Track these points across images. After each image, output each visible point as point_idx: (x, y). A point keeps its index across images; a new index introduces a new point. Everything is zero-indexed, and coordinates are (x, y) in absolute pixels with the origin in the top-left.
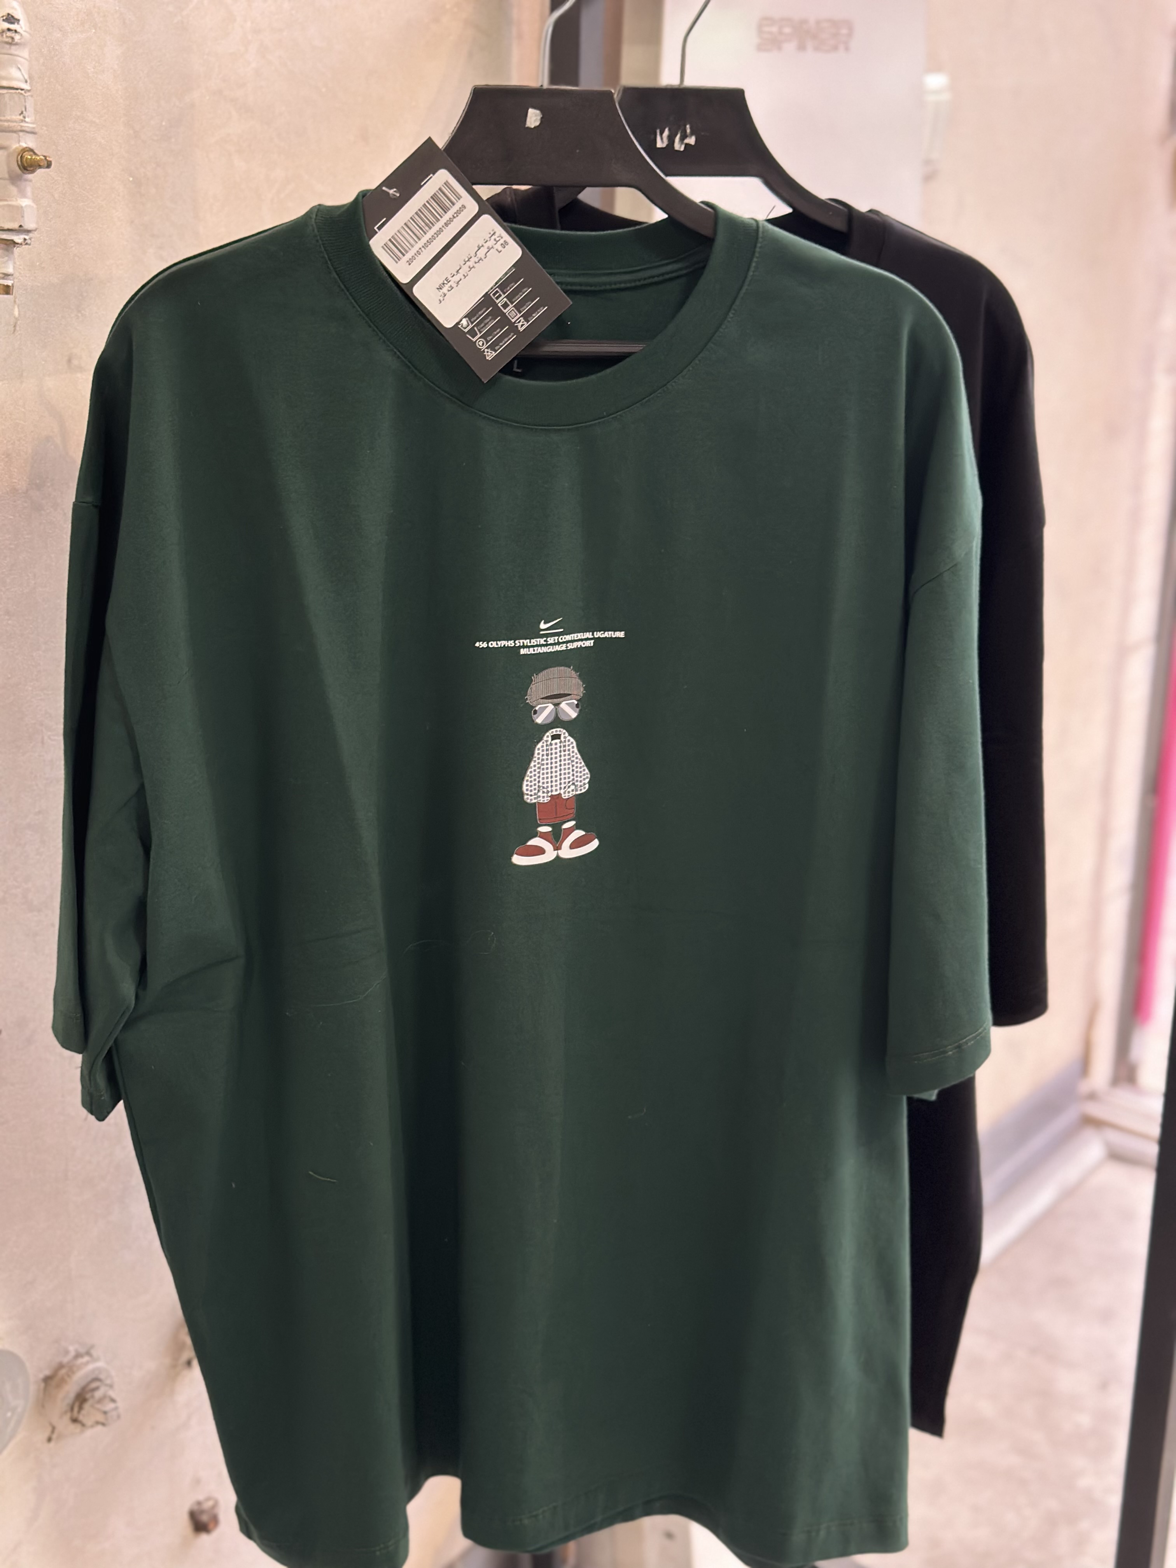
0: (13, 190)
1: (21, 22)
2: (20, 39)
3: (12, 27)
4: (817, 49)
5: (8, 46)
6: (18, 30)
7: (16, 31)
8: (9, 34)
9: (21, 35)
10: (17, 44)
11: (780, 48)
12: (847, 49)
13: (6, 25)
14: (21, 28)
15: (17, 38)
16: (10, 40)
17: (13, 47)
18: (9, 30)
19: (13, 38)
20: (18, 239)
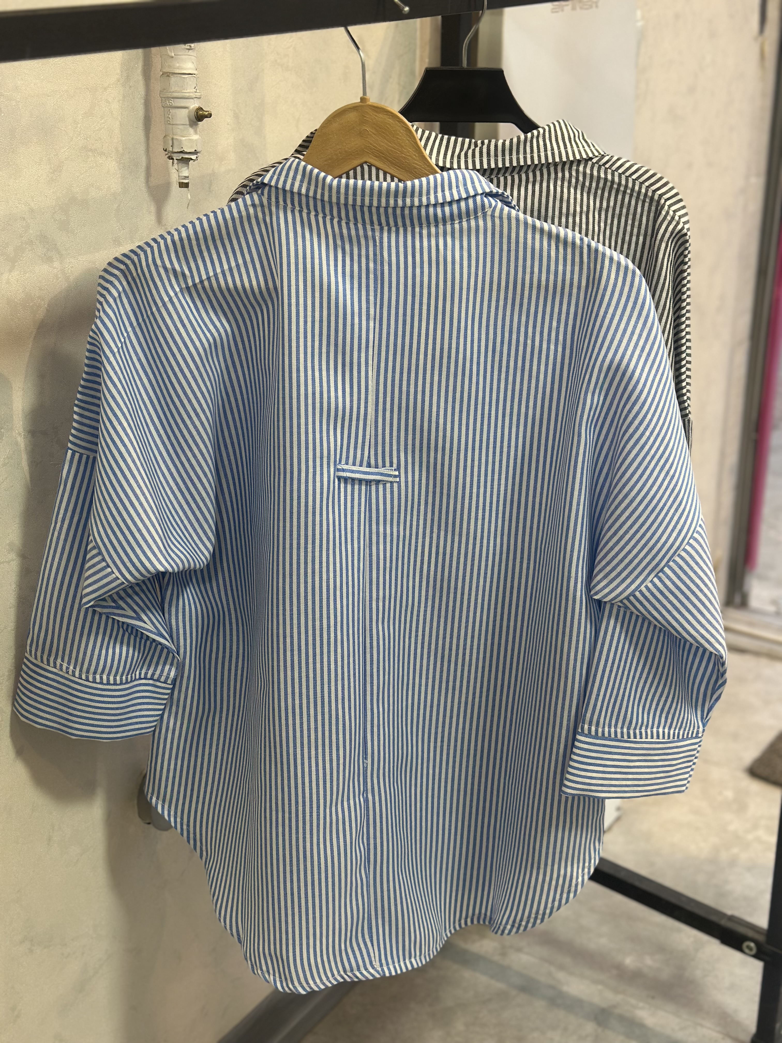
0: (191, 130)
2: (194, 47)
5: (187, 51)
10: (192, 49)
11: (563, 10)
12: (597, 7)
16: (189, 47)
17: (190, 51)
20: (194, 157)
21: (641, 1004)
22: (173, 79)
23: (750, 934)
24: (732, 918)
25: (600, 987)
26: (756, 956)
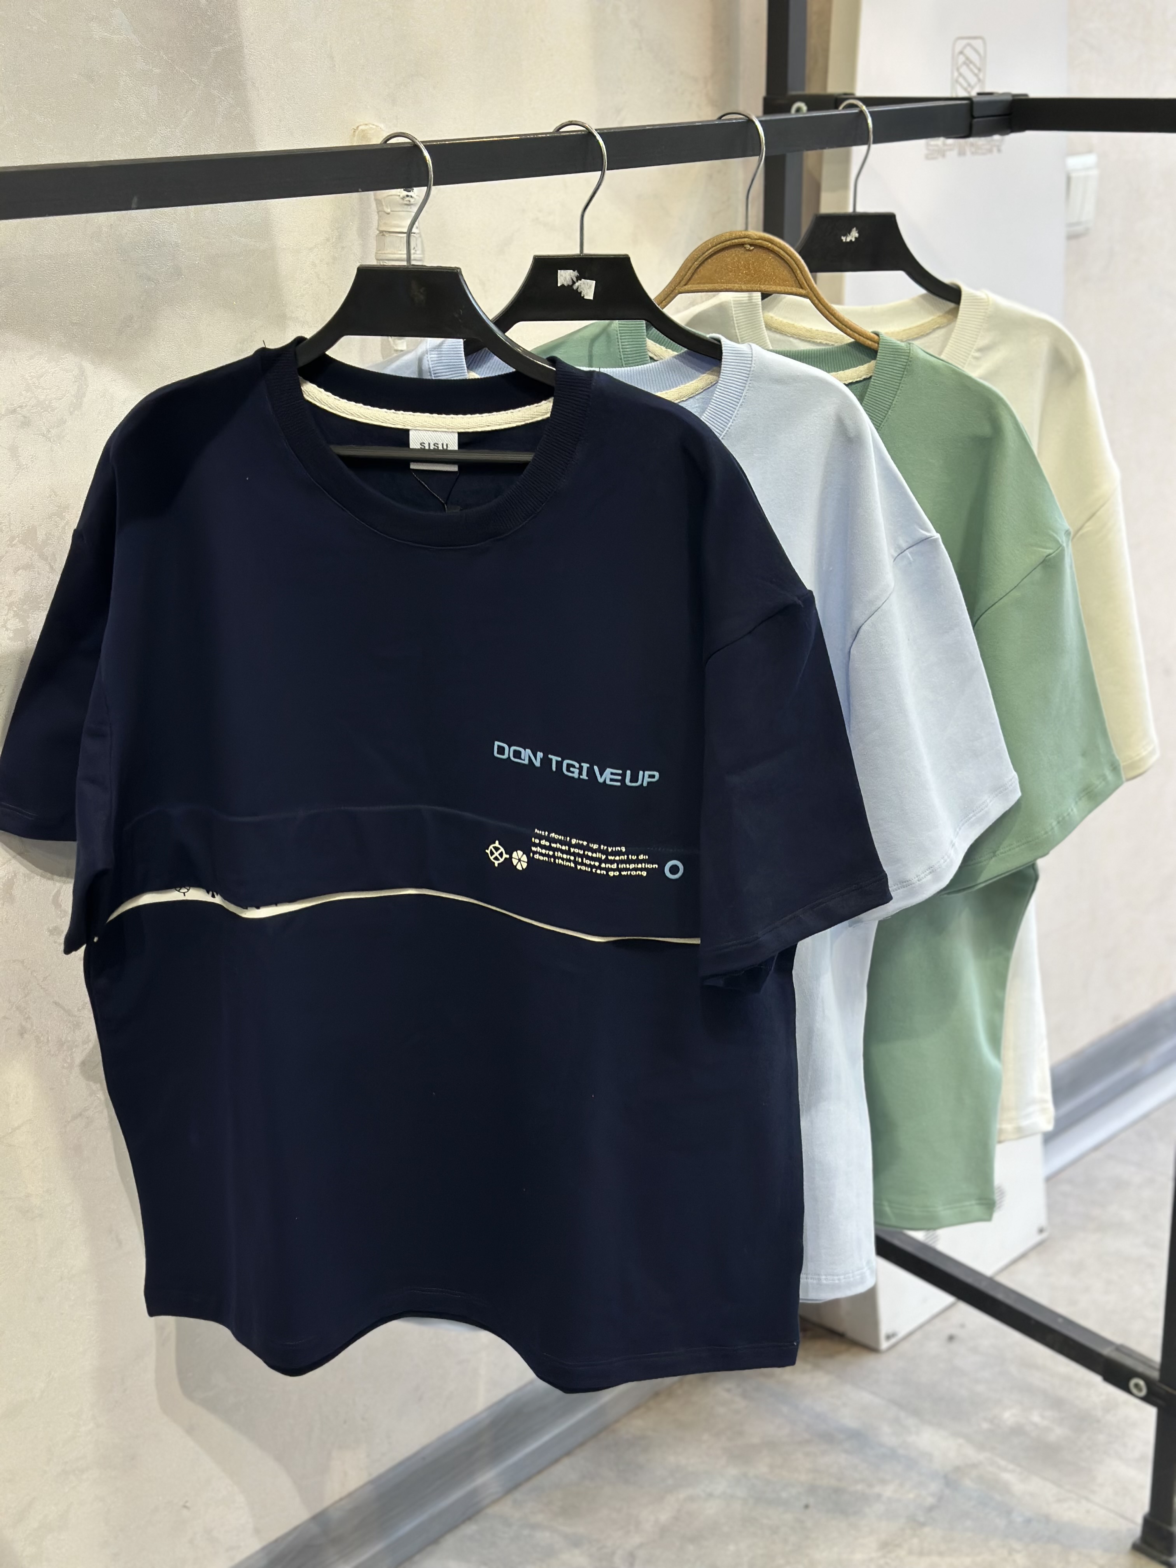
4: (973, 153)
6: (413, 196)
7: (411, 197)
8: (408, 199)
9: (415, 199)
10: (412, 204)
11: (944, 156)
12: (999, 151)
14: (415, 194)
15: (412, 200)
16: (408, 203)
17: (409, 207)
18: (408, 196)
21: (1011, 1467)
22: (389, 239)
23: (1141, 1368)
24: (1120, 1348)
25: (961, 1441)
26: (1146, 1399)
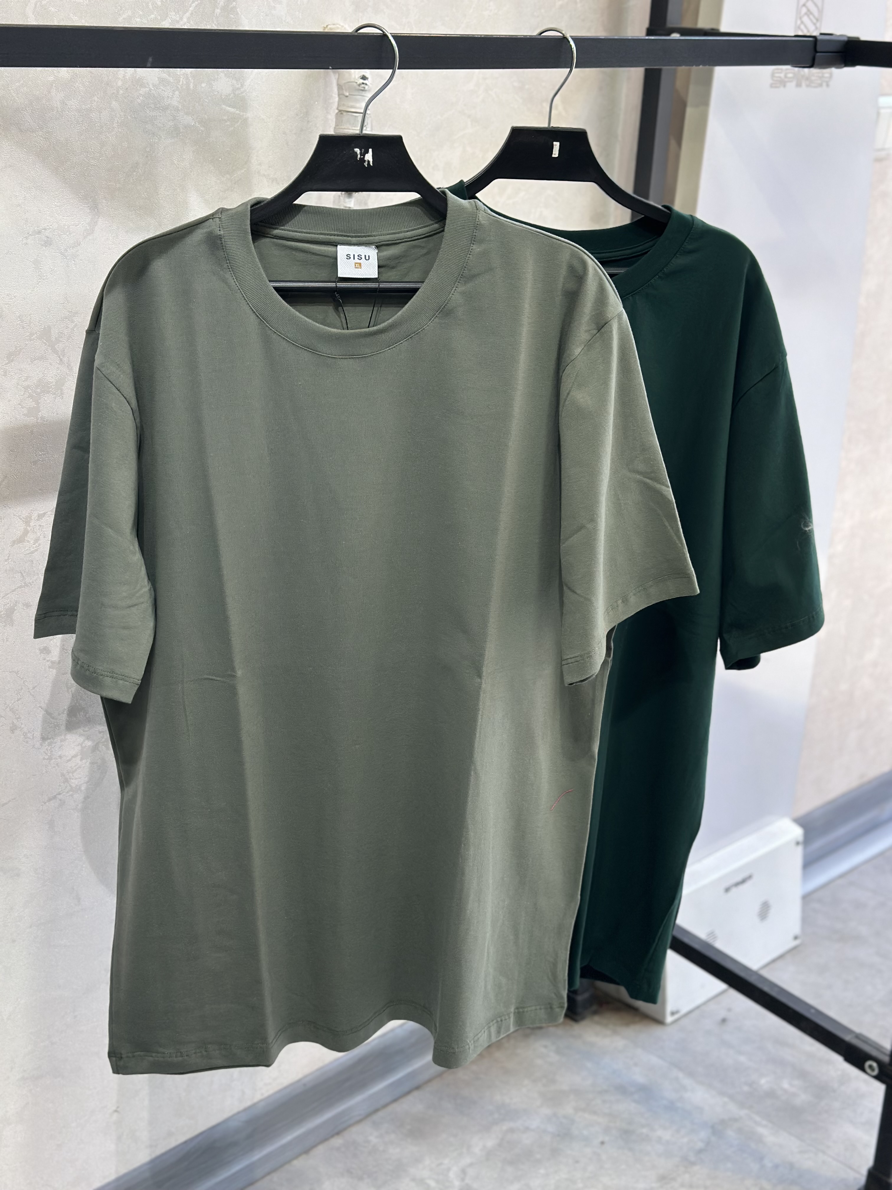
1: (369, 79)
2: (368, 88)
3: (365, 82)
4: (808, 86)
5: (361, 92)
7: (366, 84)
8: (363, 86)
9: (369, 86)
10: (366, 91)
11: (784, 86)
13: (362, 81)
15: (366, 87)
16: (363, 89)
17: (364, 92)
18: (363, 83)
19: (364, 88)
21: (764, 1122)
22: (346, 116)
23: (874, 1053)
24: (858, 1036)
25: (726, 1099)
26: (877, 1078)
